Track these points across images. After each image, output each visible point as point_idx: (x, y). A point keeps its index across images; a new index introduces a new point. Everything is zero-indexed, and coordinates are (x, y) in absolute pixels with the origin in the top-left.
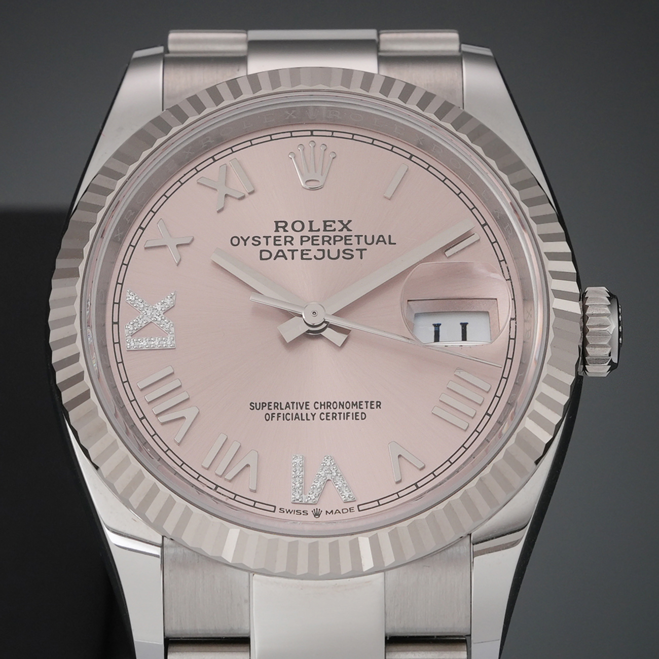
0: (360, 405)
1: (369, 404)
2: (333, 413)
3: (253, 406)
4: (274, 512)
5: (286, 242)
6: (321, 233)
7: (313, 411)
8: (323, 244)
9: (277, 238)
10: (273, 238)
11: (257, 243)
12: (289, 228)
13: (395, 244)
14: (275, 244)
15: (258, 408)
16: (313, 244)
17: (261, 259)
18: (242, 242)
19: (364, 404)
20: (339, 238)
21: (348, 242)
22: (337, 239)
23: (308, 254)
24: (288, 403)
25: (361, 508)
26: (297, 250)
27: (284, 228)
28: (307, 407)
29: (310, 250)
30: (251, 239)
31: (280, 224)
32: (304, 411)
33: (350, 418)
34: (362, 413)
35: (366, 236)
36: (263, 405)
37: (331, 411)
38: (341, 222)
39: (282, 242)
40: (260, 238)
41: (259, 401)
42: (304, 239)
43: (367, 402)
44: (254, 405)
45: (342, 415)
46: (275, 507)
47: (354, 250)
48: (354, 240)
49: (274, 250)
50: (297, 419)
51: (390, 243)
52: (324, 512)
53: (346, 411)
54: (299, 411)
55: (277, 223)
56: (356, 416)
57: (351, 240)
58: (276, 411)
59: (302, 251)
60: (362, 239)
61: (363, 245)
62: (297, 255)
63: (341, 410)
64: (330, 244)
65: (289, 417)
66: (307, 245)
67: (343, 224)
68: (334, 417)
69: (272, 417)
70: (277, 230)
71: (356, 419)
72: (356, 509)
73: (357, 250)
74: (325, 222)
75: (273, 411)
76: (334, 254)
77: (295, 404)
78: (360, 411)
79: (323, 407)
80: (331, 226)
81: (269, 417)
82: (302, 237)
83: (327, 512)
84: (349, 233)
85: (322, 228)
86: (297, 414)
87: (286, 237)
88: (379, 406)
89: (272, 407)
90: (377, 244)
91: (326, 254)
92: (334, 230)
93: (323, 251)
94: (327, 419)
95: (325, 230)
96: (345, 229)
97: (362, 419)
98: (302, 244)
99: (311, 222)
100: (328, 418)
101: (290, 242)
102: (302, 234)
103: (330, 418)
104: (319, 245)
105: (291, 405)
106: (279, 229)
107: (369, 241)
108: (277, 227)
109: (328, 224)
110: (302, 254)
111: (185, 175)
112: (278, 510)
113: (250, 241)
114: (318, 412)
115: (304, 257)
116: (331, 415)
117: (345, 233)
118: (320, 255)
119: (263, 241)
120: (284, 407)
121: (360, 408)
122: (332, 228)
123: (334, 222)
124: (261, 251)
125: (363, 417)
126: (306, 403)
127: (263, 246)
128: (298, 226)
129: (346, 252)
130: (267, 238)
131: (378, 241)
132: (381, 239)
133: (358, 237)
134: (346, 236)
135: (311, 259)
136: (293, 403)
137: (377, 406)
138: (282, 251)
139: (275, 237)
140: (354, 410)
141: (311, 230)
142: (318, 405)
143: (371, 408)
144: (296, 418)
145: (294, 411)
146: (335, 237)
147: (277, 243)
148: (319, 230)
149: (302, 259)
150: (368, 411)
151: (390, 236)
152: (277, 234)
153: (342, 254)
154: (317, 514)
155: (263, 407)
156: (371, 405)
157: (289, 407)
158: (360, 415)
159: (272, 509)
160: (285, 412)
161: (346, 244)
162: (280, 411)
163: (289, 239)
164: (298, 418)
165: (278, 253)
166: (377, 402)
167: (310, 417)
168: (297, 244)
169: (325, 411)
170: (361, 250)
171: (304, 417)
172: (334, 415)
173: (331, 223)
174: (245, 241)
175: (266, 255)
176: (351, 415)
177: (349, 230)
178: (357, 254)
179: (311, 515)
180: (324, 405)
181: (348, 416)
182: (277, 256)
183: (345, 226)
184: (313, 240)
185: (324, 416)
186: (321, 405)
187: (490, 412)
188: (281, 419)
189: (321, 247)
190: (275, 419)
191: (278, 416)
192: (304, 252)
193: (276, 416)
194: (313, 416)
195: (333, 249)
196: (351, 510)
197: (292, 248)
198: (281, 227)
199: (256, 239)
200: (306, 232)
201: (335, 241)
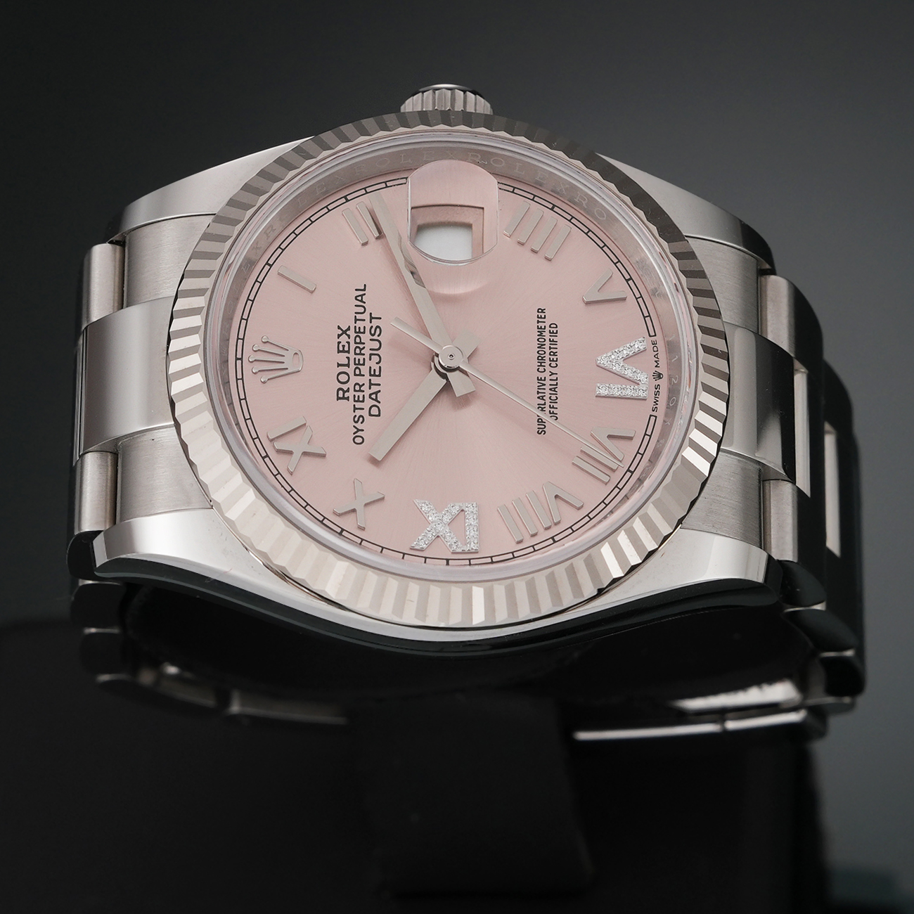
0: (541, 328)
1: (540, 320)
2: (550, 355)
4: (656, 417)
5: (360, 391)
6: (352, 356)
7: (547, 374)
8: (364, 354)
9: (356, 399)
10: (355, 403)
11: (361, 419)
12: (345, 387)
13: (365, 285)
14: (363, 401)
15: (543, 427)
16: (364, 364)
17: (379, 415)
18: (359, 433)
19: (540, 324)
20: (358, 338)
21: (362, 330)
22: (358, 340)
23: (375, 370)
24: (539, 398)
25: (652, 333)
26: (370, 380)
27: (344, 392)
28: (543, 379)
29: (370, 367)
30: (356, 425)
31: (341, 395)
32: (548, 382)
33: (555, 339)
34: (550, 327)
35: (356, 313)
36: (540, 422)
37: (547, 357)
38: (339, 336)
39: (361, 394)
40: (355, 416)
41: (536, 426)
42: (357, 372)
43: (538, 322)
44: (541, 430)
45: (552, 346)
46: (651, 416)
47: (371, 325)
48: (359, 324)
49: (370, 402)
50: (556, 390)
51: (364, 290)
52: (657, 369)
53: (547, 343)
54: (547, 387)
55: (338, 398)
56: (553, 333)
57: (359, 328)
58: (547, 409)
59: (371, 375)
60: (359, 316)
61: (366, 316)
62: (374, 380)
63: (547, 347)
64: (364, 347)
65: (553, 397)
66: (365, 370)
67: (342, 334)
68: (555, 354)
69: (553, 413)
70: (348, 399)
71: (557, 333)
72: (654, 339)
73: (371, 322)
74: (339, 352)
75: (547, 412)
76: (376, 345)
77: (539, 391)
78: (548, 329)
79: (543, 364)
80: (344, 346)
81: (554, 416)
82: (355, 375)
83: (656, 366)
84: (352, 329)
85: (347, 355)
86: (550, 389)
87: (355, 391)
88: (542, 310)
90: (365, 303)
91: (374, 353)
92: (348, 343)
93: (371, 355)
94: (557, 361)
95: (348, 352)
96: (348, 333)
97: (557, 327)
98: (363, 375)
99: (339, 365)
100: (555, 359)
101: (361, 386)
102: (352, 375)
103: (555, 358)
104: (364, 359)
105: (540, 395)
106: (346, 396)
107: (362, 310)
108: (343, 398)
109: (341, 349)
110: (375, 375)
111: (282, 486)
112: (654, 413)
113: (359, 426)
114: (548, 369)
115: (377, 373)
116: (552, 357)
117: (351, 333)
118: (375, 359)
119: (358, 413)
120: (543, 402)
121: (545, 329)
122: (347, 345)
123: (339, 343)
124: (370, 415)
125: (555, 326)
126: (538, 379)
127: (365, 413)
128: (343, 378)
129: (373, 332)
130: (355, 409)
131: (361, 301)
132: (360, 299)
133: (356, 320)
134: (356, 332)
135: (380, 367)
136: (538, 392)
137: (542, 312)
138: (370, 395)
139: (355, 401)
140: (547, 334)
141: (348, 365)
142: (541, 369)
143: (545, 318)
144: (554, 391)
145: (548, 392)
146: (356, 343)
147: (361, 399)
148: (348, 358)
149: (379, 375)
150: (548, 322)
151: (356, 290)
152: (351, 399)
153: (375, 337)
154: (659, 376)
155: (542, 422)
156: (541, 318)
157: (543, 397)
158: (552, 330)
159: (653, 418)
160: (548, 401)
161: (364, 333)
162: (547, 406)
163: (357, 388)
164: (555, 388)
165: (373, 399)
167: (554, 377)
168: (364, 380)
169: (548, 362)
170: (372, 318)
171: (554, 383)
172: (552, 354)
173: (340, 345)
174: (359, 430)
176: (552, 338)
177: (349, 329)
178: (375, 323)
179: (659, 382)
180: (541, 363)
182: (376, 400)
183: (344, 332)
184: (358, 364)
185: (553, 364)
186: (541, 366)
187: (551, 206)
188: (555, 405)
189: (367, 357)
190: (555, 411)
191: (553, 407)
192: (372, 373)
193: (552, 410)
194: (553, 374)
195: (369, 345)
196: (654, 344)
197: (367, 385)
198: (344, 395)
199: (356, 419)
200: (350, 371)
201: (361, 343)
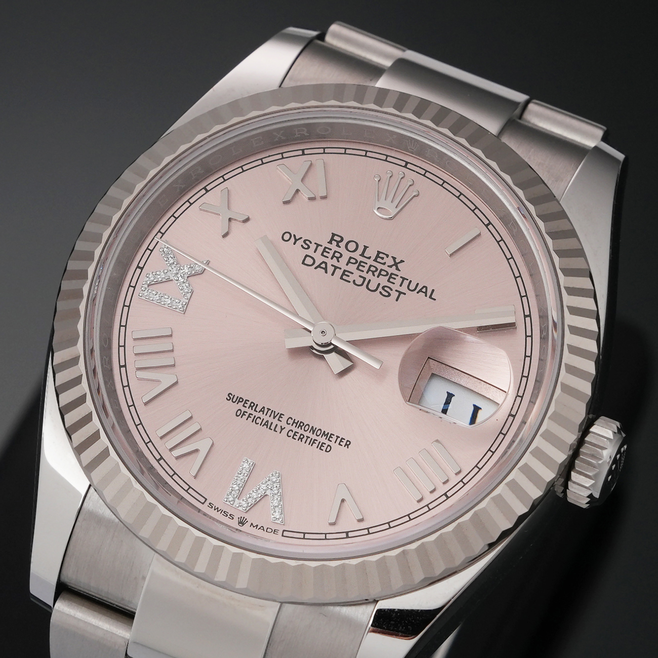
0: (330, 437)
1: (339, 440)
3: (230, 397)
4: (203, 503)
5: (333, 256)
6: (370, 262)
8: (367, 273)
9: (327, 250)
10: (323, 248)
11: (306, 247)
12: (342, 244)
13: (435, 300)
14: (322, 255)
15: (234, 400)
16: (358, 269)
17: (303, 263)
18: (293, 239)
19: (334, 438)
20: (385, 273)
21: (391, 280)
22: (383, 273)
23: (349, 276)
24: (264, 408)
25: (286, 534)
26: (341, 269)
27: (338, 242)
28: (280, 419)
29: (353, 273)
30: (303, 240)
31: (336, 238)
32: (275, 421)
33: (315, 445)
34: (328, 445)
35: (411, 281)
36: (240, 400)
37: (301, 431)
38: (394, 258)
39: (330, 255)
40: (311, 243)
41: (237, 394)
42: (352, 261)
43: (338, 437)
44: (232, 397)
45: (309, 439)
46: (206, 499)
47: (394, 290)
48: (398, 280)
49: (319, 259)
50: (265, 426)
51: (430, 297)
52: (249, 523)
53: (314, 437)
54: (271, 420)
55: (334, 235)
56: (322, 446)
57: (395, 279)
58: (250, 411)
59: (345, 271)
60: (406, 283)
61: (404, 289)
62: (339, 273)
63: (310, 435)
64: (374, 275)
65: (259, 421)
66: (352, 268)
67: (395, 261)
68: (300, 439)
69: (244, 414)
70: (330, 242)
71: (320, 449)
72: (280, 533)
73: (396, 291)
74: (379, 252)
75: (246, 409)
76: (372, 286)
77: (270, 412)
78: (328, 443)
79: (295, 424)
80: (383, 258)
81: (240, 414)
82: (351, 258)
83: (252, 524)
84: (396, 272)
85: (373, 258)
86: (267, 421)
87: (335, 252)
88: (348, 445)
89: (247, 405)
90: (418, 293)
91: (366, 283)
92: (384, 264)
93: (365, 279)
94: (293, 438)
95: (375, 260)
96: (394, 267)
97: (326, 451)
98: (347, 265)
99: (366, 247)
100: (295, 437)
101: (338, 258)
102: (352, 255)
103: (297, 438)
104: (363, 271)
105: (266, 410)
106: (333, 242)
107: (412, 287)
108: (332, 239)
109: (381, 255)
110: (343, 274)
112: (207, 503)
113: (300, 242)
114: (288, 427)
115: (344, 277)
116: (298, 435)
117: (393, 270)
118: (359, 281)
119: (313, 247)
120: (258, 409)
121: (329, 440)
122: (382, 261)
123: (387, 256)
124: (307, 256)
125: (328, 450)
126: (281, 414)
127: (310, 252)
128: (352, 246)
129: (386, 289)
130: (318, 245)
131: (420, 291)
132: (424, 290)
133: (404, 279)
134: (392, 274)
135: (350, 282)
136: (269, 409)
137: (346, 444)
138: (326, 264)
139: (325, 248)
140: (323, 439)
141: (362, 255)
142: (290, 421)
143: (339, 444)
144: (265, 424)
145: (266, 418)
146: (381, 270)
148: (369, 258)
149: (341, 278)
150: (335, 446)
151: (433, 290)
152: (329, 246)
153: (380, 289)
154: (242, 522)
155: (239, 401)
156: (341, 441)
157: (263, 412)
158: (326, 446)
159: (203, 500)
160: (257, 415)
161: (389, 281)
162: (253, 412)
163: (337, 255)
164: (267, 425)
165: (321, 264)
166: (348, 441)
167: (278, 429)
168: (342, 263)
169: (295, 429)
170: (400, 293)
171: (273, 427)
172: (302, 437)
173: (385, 256)
174: (296, 240)
175: (309, 261)
176: (317, 443)
177: (397, 269)
178: (394, 294)
179: (236, 520)
180: (297, 424)
181: (314, 443)
182: (319, 266)
183: (396, 264)
184: (360, 265)
185: (291, 434)
186: (294, 422)
187: (449, 494)
188: (250, 419)
189: (364, 274)
190: (245, 417)
191: (249, 416)
192: (346, 273)
193: (247, 415)
194: (282, 429)
195: (375, 281)
196: (275, 531)
197: (337, 264)
198: (335, 241)
199: (307, 242)
200: (356, 255)
201: (380, 274)
